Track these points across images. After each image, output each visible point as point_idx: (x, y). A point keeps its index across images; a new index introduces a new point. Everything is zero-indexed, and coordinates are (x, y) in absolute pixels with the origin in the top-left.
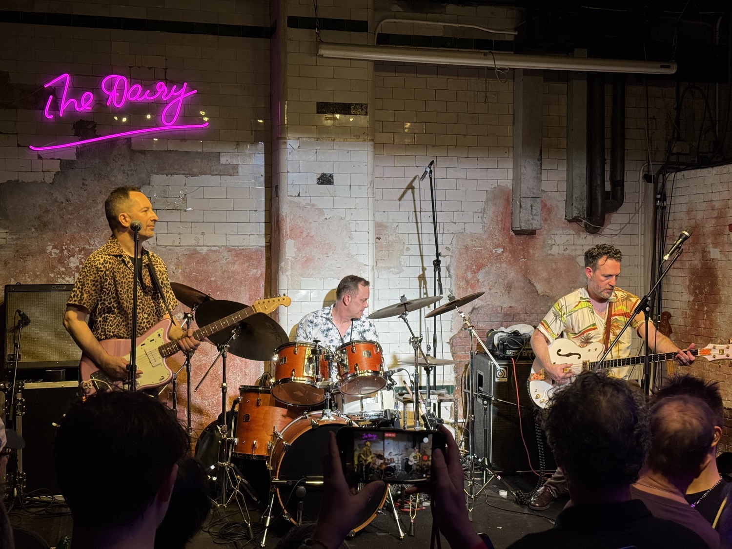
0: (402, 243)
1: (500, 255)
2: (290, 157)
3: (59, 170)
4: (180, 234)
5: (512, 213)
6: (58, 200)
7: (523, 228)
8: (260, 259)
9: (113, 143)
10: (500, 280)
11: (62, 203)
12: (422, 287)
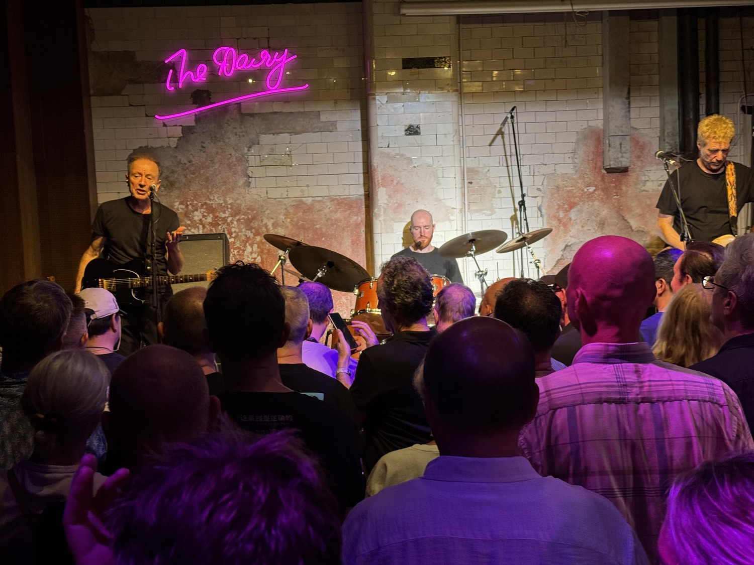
0: (493, 187)
1: (592, 193)
2: (379, 112)
3: (181, 135)
4: (287, 187)
5: (603, 152)
6: (182, 162)
7: (612, 166)
8: (360, 206)
9: (225, 108)
10: (593, 217)
11: (185, 164)
12: (514, 227)
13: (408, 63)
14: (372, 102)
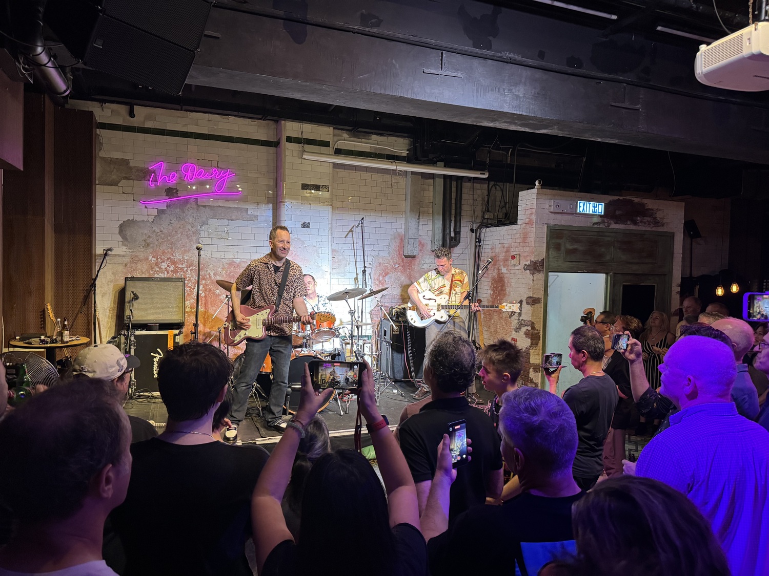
0: (346, 261)
1: (397, 268)
2: (286, 212)
3: (157, 214)
4: (224, 252)
5: (404, 246)
6: (156, 231)
7: (409, 254)
9: (187, 201)
10: (397, 281)
11: (158, 233)
12: (356, 283)
13: (305, 187)
14: (282, 206)
